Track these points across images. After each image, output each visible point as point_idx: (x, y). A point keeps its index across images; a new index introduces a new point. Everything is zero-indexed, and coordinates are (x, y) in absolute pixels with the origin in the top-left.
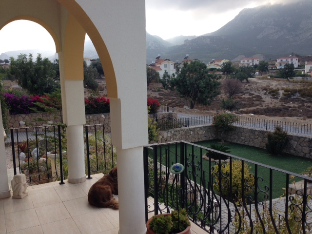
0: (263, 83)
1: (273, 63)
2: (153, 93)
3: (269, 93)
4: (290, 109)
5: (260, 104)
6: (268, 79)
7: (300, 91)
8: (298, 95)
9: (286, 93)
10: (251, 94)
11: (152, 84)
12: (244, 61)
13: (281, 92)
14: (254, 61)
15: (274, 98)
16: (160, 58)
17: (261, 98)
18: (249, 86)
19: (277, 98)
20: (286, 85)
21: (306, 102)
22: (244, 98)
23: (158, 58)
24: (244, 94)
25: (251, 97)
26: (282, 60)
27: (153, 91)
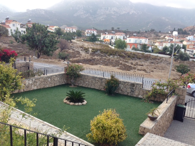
0: (80, 43)
1: (84, 32)
2: (4, 44)
3: (84, 50)
4: (96, 60)
5: (80, 56)
6: (82, 41)
7: (100, 50)
8: (99, 52)
9: (93, 50)
10: (73, 50)
11: (3, 38)
12: (67, 29)
13: (90, 50)
14: (73, 29)
15: (86, 53)
16: (9, 19)
17: (80, 53)
18: (72, 44)
19: (88, 53)
20: (92, 46)
21: (103, 56)
22: (70, 52)
23: (7, 19)
24: (69, 50)
25: (74, 51)
26: (88, 31)
27: (3, 43)
